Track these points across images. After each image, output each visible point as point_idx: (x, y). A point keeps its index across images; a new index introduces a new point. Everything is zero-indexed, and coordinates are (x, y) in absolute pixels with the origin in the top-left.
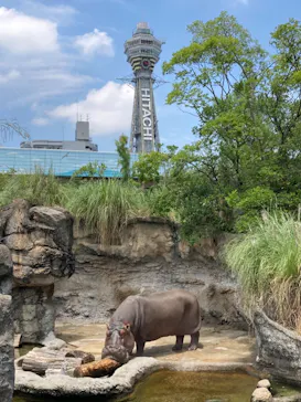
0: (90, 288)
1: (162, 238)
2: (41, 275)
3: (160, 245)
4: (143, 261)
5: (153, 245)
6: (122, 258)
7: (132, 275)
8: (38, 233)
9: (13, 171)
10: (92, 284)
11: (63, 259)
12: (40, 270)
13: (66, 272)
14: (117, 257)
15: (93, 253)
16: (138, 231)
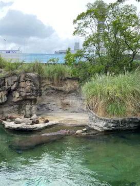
0: (53, 101)
1: (76, 84)
2: (29, 95)
3: (75, 87)
4: (70, 92)
5: (73, 87)
6: (63, 91)
7: (67, 97)
8: (28, 82)
9: (24, 61)
10: (54, 100)
11: (37, 90)
12: (29, 94)
13: (38, 95)
14: (61, 91)
15: (53, 89)
16: (68, 81)
